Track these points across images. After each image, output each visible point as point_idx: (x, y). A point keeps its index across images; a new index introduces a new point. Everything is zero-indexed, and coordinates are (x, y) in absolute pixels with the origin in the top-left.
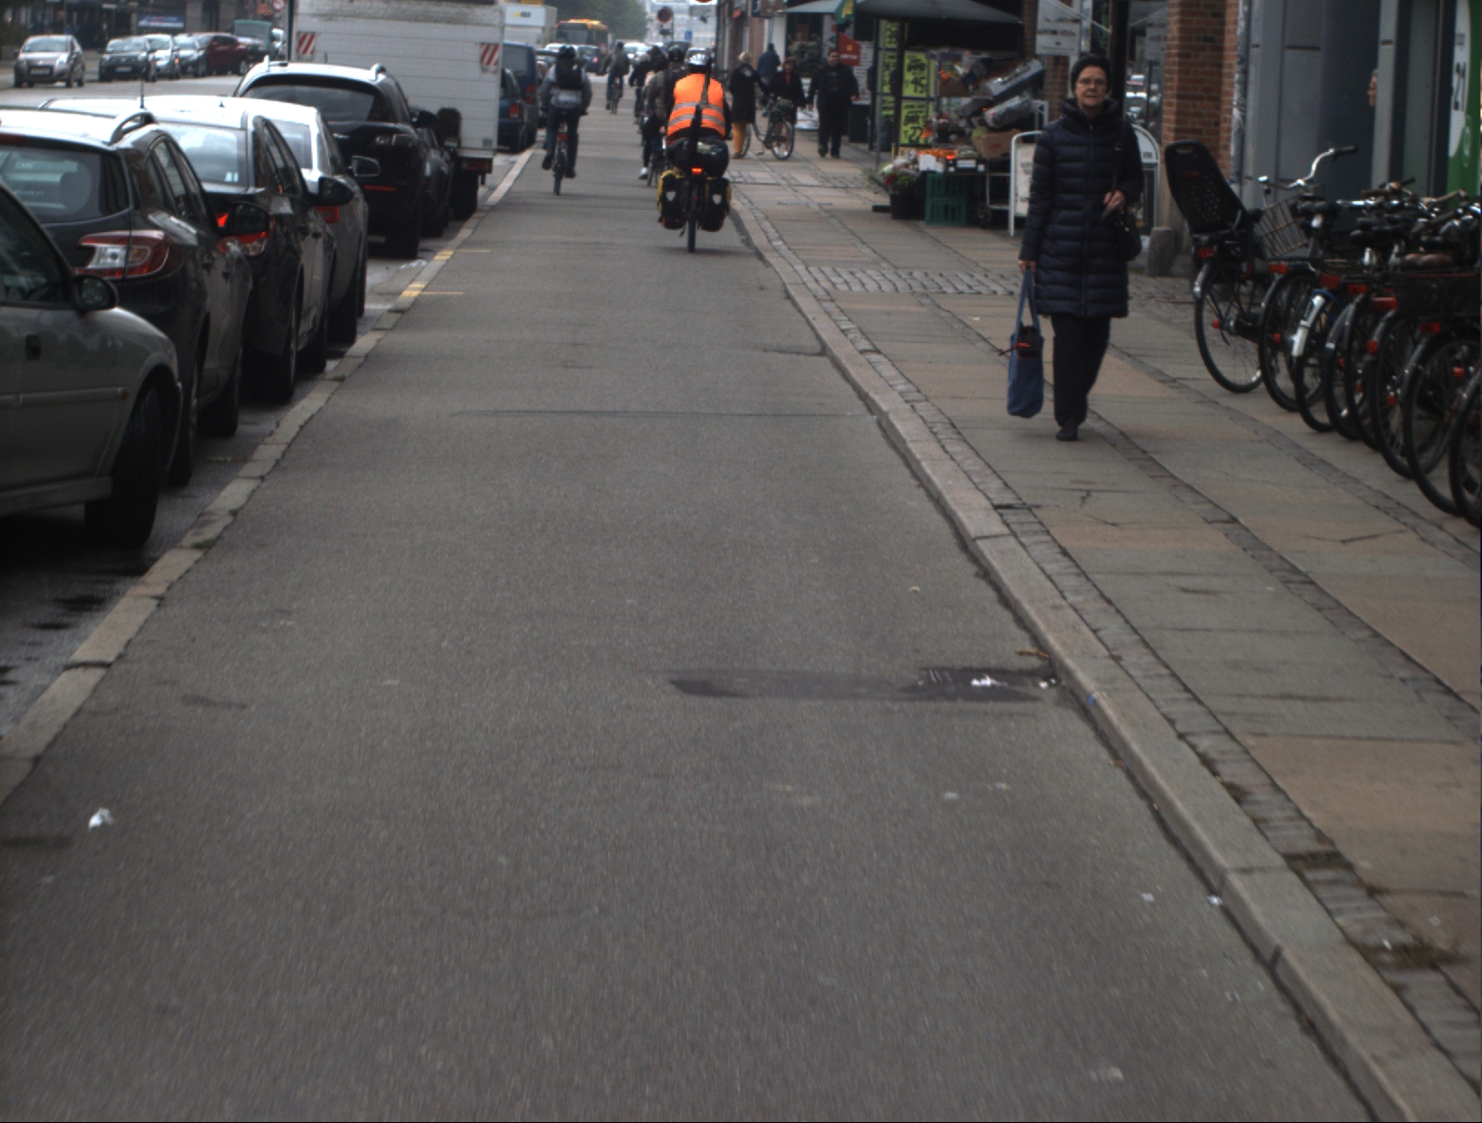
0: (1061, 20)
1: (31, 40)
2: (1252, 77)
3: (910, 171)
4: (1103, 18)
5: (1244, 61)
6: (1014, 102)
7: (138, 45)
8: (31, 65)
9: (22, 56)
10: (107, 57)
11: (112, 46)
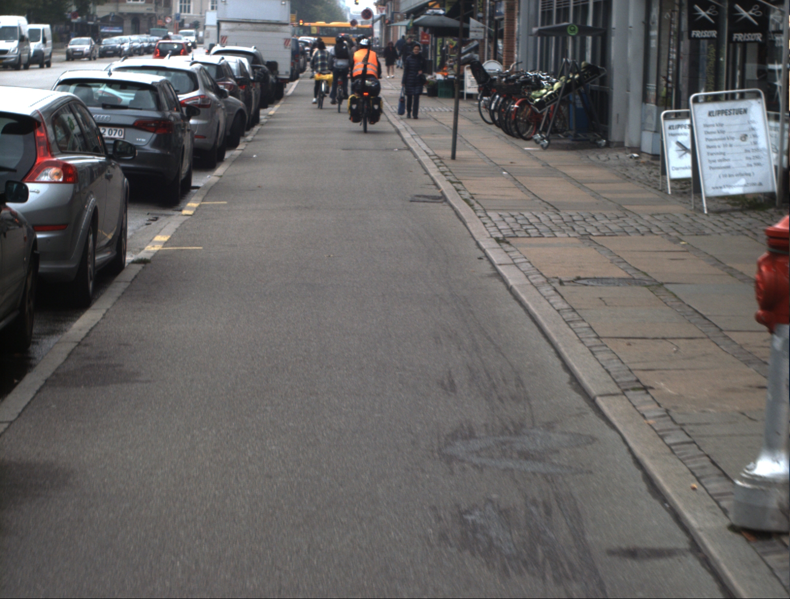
0: (478, 27)
1: (73, 40)
2: (520, 44)
3: (434, 80)
4: (492, 26)
5: (518, 40)
6: (467, 55)
7: (116, 41)
8: (74, 51)
9: (70, 47)
10: (102, 47)
11: (104, 42)
